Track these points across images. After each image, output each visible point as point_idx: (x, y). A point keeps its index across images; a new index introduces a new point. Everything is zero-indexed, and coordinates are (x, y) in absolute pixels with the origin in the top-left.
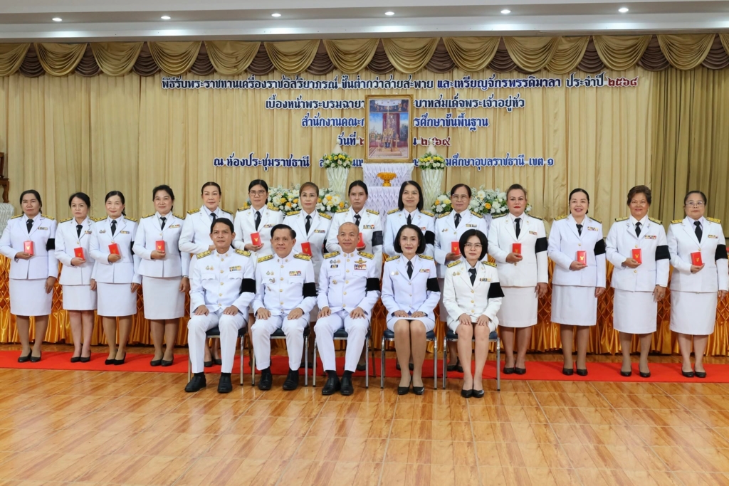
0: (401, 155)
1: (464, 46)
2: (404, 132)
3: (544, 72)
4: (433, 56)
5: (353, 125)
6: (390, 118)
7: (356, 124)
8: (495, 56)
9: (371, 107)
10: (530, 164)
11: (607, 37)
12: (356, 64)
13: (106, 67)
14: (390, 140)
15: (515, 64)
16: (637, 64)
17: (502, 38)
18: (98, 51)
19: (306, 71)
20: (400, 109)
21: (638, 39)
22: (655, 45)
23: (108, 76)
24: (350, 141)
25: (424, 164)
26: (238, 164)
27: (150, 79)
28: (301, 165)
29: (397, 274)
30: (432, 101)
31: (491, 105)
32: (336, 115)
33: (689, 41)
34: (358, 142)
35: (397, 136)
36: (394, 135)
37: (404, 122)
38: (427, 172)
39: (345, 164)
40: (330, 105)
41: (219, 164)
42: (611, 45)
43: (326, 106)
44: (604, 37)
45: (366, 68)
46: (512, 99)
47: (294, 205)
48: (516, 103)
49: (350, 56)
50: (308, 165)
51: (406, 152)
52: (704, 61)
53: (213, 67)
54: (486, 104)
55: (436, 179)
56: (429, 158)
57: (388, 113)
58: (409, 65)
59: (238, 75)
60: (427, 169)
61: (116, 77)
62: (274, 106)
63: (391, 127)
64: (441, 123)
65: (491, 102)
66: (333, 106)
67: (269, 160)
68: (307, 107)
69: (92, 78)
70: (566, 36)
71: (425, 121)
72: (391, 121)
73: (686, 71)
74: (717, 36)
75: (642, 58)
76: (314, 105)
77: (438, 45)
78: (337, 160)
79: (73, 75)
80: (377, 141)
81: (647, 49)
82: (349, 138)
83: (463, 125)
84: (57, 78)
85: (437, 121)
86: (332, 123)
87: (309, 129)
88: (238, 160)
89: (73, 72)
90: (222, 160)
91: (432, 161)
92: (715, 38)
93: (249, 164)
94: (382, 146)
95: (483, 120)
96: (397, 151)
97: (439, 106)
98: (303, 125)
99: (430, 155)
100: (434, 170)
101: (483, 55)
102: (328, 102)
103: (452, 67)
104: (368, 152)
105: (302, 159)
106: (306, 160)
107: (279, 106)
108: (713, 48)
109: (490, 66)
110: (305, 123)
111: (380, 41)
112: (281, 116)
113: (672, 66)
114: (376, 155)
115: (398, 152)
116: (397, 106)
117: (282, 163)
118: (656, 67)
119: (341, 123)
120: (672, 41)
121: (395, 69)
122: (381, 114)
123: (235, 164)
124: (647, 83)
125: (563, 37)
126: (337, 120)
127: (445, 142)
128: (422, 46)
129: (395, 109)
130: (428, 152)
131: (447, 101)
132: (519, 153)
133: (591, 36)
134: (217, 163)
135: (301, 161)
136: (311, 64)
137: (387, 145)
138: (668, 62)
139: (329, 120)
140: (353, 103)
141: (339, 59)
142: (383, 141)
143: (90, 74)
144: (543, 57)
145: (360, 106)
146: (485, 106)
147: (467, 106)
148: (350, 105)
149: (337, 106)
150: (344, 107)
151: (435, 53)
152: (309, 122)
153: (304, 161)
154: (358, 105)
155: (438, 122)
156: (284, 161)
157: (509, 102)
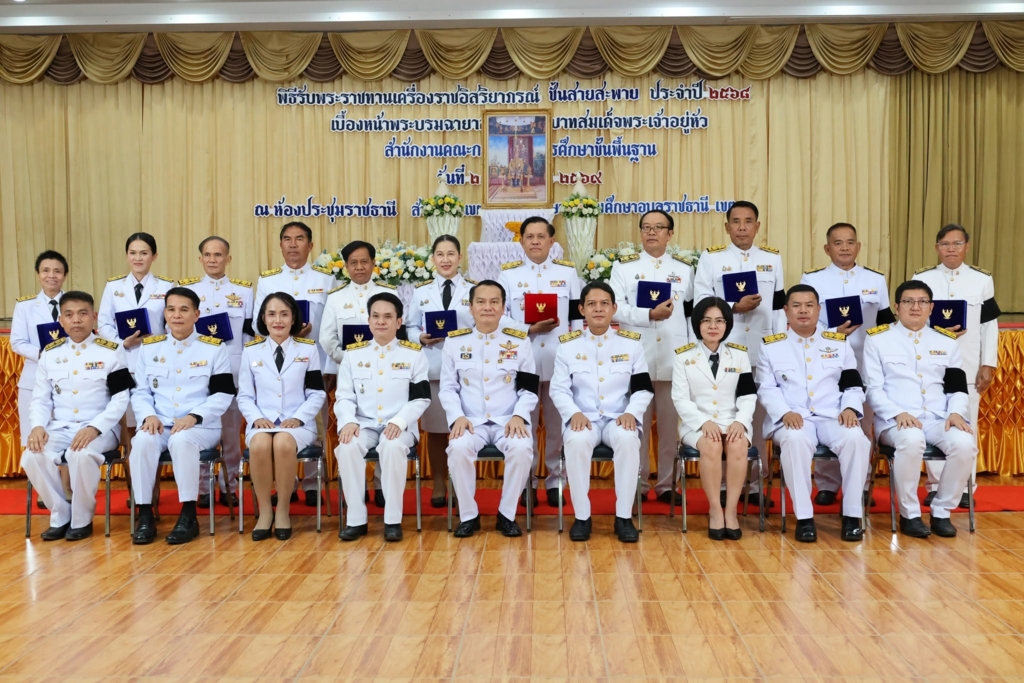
0: (535, 197)
1: (621, 39)
2: (539, 163)
3: (736, 79)
4: (576, 53)
5: (460, 154)
6: (518, 143)
7: (464, 153)
8: (666, 53)
9: (490, 127)
10: (718, 210)
11: (824, 26)
12: (463, 65)
13: (91, 71)
14: (520, 176)
15: (694, 66)
16: (868, 66)
17: (675, 28)
18: (78, 47)
19: (390, 76)
20: (533, 131)
21: (868, 29)
22: (893, 37)
23: (93, 83)
24: (455, 178)
25: (569, 210)
26: (291, 213)
27: (157, 88)
28: (385, 214)
29: (261, 365)
30: (575, 119)
31: (660, 125)
32: (435, 140)
33: (940, 32)
34: (467, 179)
35: (530, 169)
36: (525, 167)
37: (540, 148)
38: (574, 222)
39: (454, 211)
40: (427, 125)
41: (262, 213)
42: (831, 38)
43: (420, 127)
44: (822, 27)
45: (478, 72)
46: (690, 116)
47: (384, 271)
48: (695, 122)
49: (455, 54)
50: (394, 213)
51: (542, 193)
52: (962, 61)
53: (252, 70)
54: (653, 124)
55: (586, 231)
56: (577, 201)
57: (516, 136)
58: (541, 66)
59: (290, 82)
60: (574, 217)
61: (105, 84)
62: (343, 128)
63: (520, 156)
64: (589, 151)
65: (659, 119)
66: (431, 128)
67: (337, 207)
68: (393, 128)
69: (69, 87)
70: (767, 25)
71: (565, 148)
72: (520, 147)
73: (936, 75)
74: (980, 26)
75: (874, 56)
76: (402, 126)
77: (584, 38)
78: (443, 206)
79: (41, 83)
80: (501, 176)
81: (881, 44)
82: (455, 173)
83: (619, 154)
84: (16, 88)
85: (582, 148)
86: (429, 151)
87: (396, 160)
88: (291, 208)
89: (40, 79)
90: (266, 207)
91: (580, 206)
92: (977, 28)
93: (307, 212)
94: (507, 184)
95: (649, 146)
96: (530, 191)
97: (586, 126)
98: (387, 155)
99: (577, 197)
100: (584, 218)
101: (649, 51)
102: (423, 122)
103: (606, 69)
104: (487, 194)
105: (386, 205)
106: (391, 206)
107: (350, 127)
108: (974, 42)
109: (659, 69)
110: (389, 152)
111: (499, 33)
112: (354, 141)
113: (916, 68)
114: (500, 196)
115: (532, 193)
116: (529, 126)
117: (356, 211)
118: (893, 70)
119: (442, 152)
120: (916, 32)
121: (521, 73)
122: (505, 138)
123: (286, 214)
124: (882, 91)
125: (762, 26)
126: (436, 147)
127: (595, 179)
128: (560, 38)
129: (525, 130)
130: (575, 193)
131: (596, 119)
132: (702, 194)
133: (803, 25)
134: (259, 212)
135: (384, 208)
136: (398, 66)
137: (515, 183)
138: (910, 63)
139: (424, 147)
140: (459, 122)
141: (440, 58)
142: (510, 177)
143: (66, 80)
144: (735, 55)
145: (469, 127)
146: (651, 126)
147: (625, 126)
148: (456, 125)
149: (436, 128)
150: (447, 128)
151: (578, 49)
152: (396, 151)
153: (389, 208)
154: (467, 126)
155: (584, 150)
156: (359, 208)
157: (685, 120)
